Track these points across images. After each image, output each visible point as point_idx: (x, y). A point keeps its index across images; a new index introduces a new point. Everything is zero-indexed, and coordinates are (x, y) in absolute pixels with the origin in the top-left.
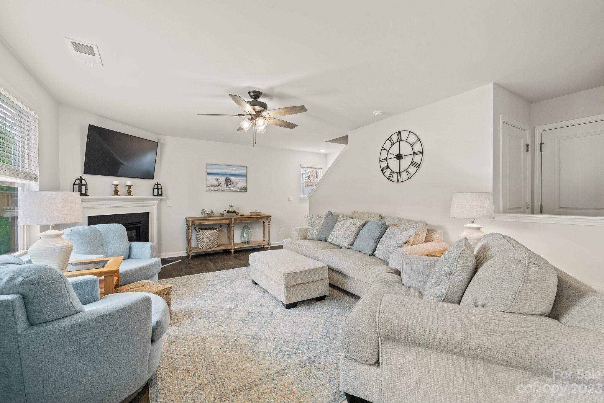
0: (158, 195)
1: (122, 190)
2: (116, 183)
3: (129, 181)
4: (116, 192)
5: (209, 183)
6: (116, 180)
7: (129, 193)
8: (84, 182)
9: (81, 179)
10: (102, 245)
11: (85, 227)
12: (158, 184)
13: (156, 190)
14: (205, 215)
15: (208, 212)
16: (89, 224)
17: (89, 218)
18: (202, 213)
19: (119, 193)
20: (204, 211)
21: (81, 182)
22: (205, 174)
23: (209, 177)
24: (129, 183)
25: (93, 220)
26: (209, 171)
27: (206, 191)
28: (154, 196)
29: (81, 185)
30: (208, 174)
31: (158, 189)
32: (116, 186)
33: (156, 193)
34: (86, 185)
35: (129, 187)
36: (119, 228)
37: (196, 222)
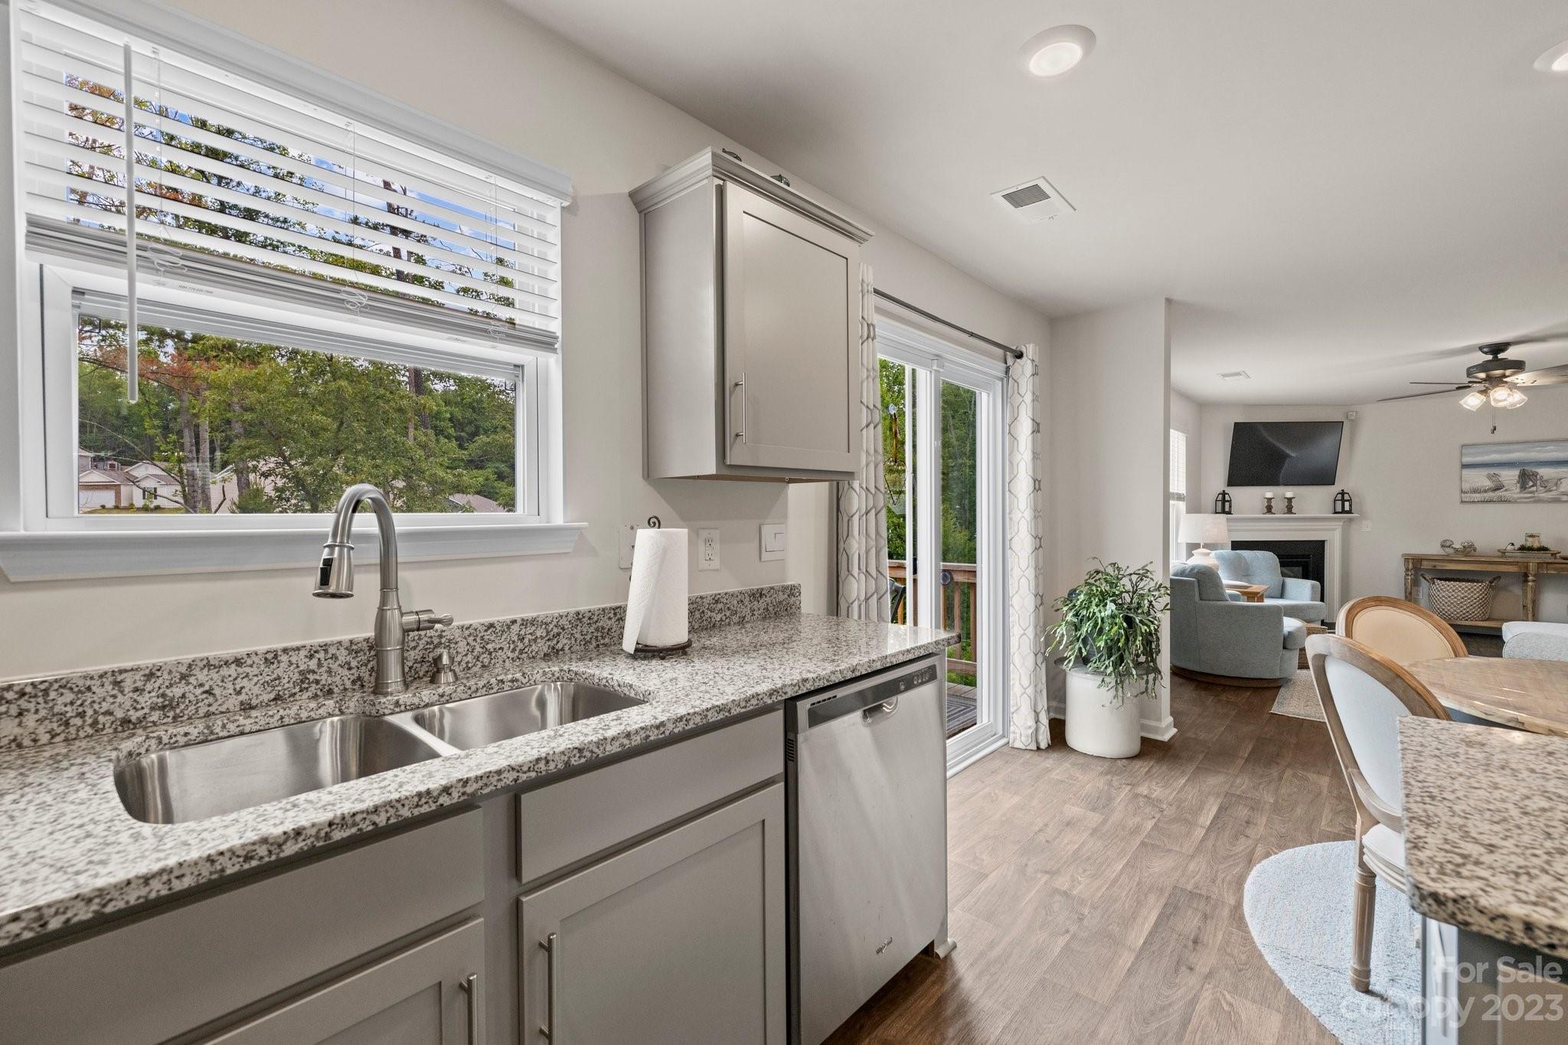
0: (1343, 511)
1: (1279, 505)
2: (1269, 495)
3: (1289, 492)
4: (1269, 509)
5: (1466, 486)
6: (1269, 492)
7: (1290, 509)
8: (1227, 498)
9: (1224, 494)
10: (1248, 575)
11: (1228, 551)
12: (1343, 493)
13: (1339, 504)
14: (1450, 551)
15: (1457, 546)
16: (1233, 548)
17: (1233, 543)
18: (1443, 546)
19: (1273, 510)
20: (1448, 544)
21: (1224, 497)
22: (1459, 466)
23: (1465, 472)
24: (1289, 495)
25: (1237, 545)
26: (1467, 460)
27: (1459, 500)
28: (1336, 513)
29: (1224, 501)
30: (1465, 466)
31: (1343, 501)
32: (1269, 500)
33: (1339, 509)
34: (1230, 501)
35: (1290, 500)
36: (1268, 558)
37: (1425, 563)
